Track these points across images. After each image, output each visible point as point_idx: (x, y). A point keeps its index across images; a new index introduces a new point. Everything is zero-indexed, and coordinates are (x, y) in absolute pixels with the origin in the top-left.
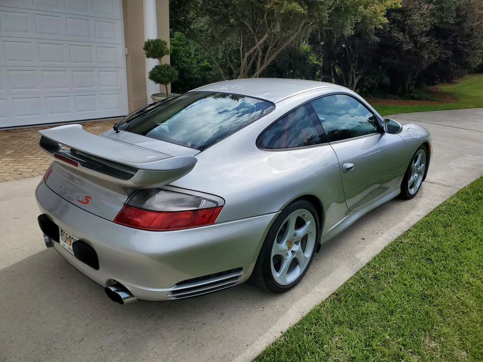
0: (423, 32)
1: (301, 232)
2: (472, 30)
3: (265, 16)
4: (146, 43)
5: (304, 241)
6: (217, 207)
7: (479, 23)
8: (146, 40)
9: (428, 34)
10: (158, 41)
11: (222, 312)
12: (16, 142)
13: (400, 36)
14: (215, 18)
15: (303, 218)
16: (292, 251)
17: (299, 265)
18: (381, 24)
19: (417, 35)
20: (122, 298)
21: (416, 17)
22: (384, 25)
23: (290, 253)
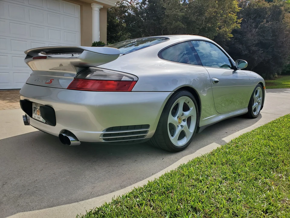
0: (254, 44)
1: (187, 113)
2: (283, 43)
3: (162, 32)
4: (93, 43)
5: (189, 120)
6: (133, 81)
7: (286, 39)
8: (93, 42)
9: (257, 45)
10: (99, 42)
11: (136, 160)
12: (12, 95)
13: (240, 46)
14: (133, 33)
15: (188, 104)
16: (181, 125)
17: (186, 137)
18: (229, 38)
19: (250, 46)
20: (70, 140)
21: (249, 36)
22: (231, 38)
23: (180, 126)
